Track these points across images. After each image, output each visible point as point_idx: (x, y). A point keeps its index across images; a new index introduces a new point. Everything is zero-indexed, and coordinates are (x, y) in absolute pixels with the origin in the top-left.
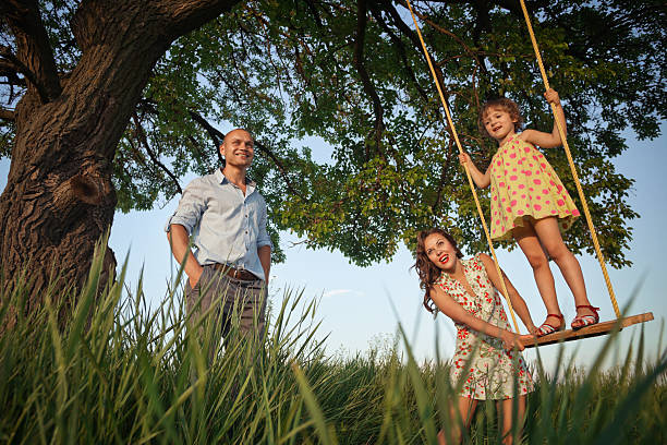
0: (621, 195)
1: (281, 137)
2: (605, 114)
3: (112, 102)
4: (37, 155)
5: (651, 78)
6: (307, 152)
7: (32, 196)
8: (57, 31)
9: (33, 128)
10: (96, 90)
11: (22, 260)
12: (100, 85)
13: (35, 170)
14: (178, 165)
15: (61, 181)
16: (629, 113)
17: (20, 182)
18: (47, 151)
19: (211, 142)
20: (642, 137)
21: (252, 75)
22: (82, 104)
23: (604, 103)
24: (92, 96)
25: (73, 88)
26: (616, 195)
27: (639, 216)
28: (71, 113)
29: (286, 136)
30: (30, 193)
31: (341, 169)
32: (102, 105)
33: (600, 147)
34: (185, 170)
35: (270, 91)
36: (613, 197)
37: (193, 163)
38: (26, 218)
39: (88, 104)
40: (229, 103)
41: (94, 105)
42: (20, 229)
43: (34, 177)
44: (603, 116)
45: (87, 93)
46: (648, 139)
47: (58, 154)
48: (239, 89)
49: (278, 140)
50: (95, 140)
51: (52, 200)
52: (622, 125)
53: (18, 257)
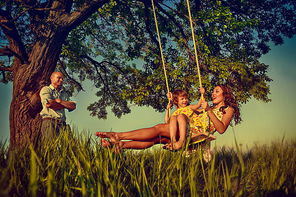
0: (264, 72)
1: (122, 60)
2: (259, 36)
3: (48, 61)
4: (23, 85)
5: (278, 18)
6: (134, 65)
7: (23, 101)
8: (24, 26)
9: (19, 75)
10: (41, 57)
11: (22, 125)
12: (43, 54)
13: (22, 91)
14: (81, 77)
15: (33, 94)
16: (269, 34)
17: (17, 96)
18: (26, 84)
19: (93, 66)
20: (276, 44)
21: (108, 35)
22: (37, 63)
23: (259, 31)
24: (40, 60)
25: (32, 57)
26: (262, 72)
27: (272, 80)
28: (33, 67)
29: (124, 60)
30: (22, 100)
31: (147, 72)
32: (44, 62)
33: (259, 51)
34: (84, 79)
35: (116, 41)
36: (261, 73)
37: (87, 75)
38: (21, 110)
39: (39, 63)
40: (100, 48)
41: (41, 63)
42: (20, 114)
43: (22, 94)
44: (259, 37)
45: (38, 58)
46: (279, 45)
47: (30, 84)
48: (103, 41)
49: (121, 62)
50: (44, 76)
51: (30, 102)
52: (267, 40)
53: (20, 125)
